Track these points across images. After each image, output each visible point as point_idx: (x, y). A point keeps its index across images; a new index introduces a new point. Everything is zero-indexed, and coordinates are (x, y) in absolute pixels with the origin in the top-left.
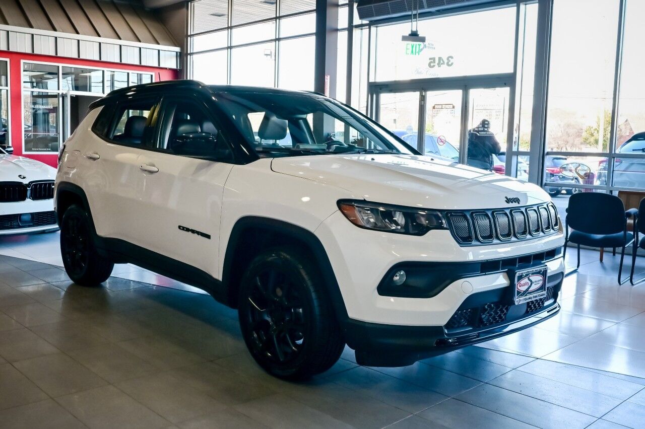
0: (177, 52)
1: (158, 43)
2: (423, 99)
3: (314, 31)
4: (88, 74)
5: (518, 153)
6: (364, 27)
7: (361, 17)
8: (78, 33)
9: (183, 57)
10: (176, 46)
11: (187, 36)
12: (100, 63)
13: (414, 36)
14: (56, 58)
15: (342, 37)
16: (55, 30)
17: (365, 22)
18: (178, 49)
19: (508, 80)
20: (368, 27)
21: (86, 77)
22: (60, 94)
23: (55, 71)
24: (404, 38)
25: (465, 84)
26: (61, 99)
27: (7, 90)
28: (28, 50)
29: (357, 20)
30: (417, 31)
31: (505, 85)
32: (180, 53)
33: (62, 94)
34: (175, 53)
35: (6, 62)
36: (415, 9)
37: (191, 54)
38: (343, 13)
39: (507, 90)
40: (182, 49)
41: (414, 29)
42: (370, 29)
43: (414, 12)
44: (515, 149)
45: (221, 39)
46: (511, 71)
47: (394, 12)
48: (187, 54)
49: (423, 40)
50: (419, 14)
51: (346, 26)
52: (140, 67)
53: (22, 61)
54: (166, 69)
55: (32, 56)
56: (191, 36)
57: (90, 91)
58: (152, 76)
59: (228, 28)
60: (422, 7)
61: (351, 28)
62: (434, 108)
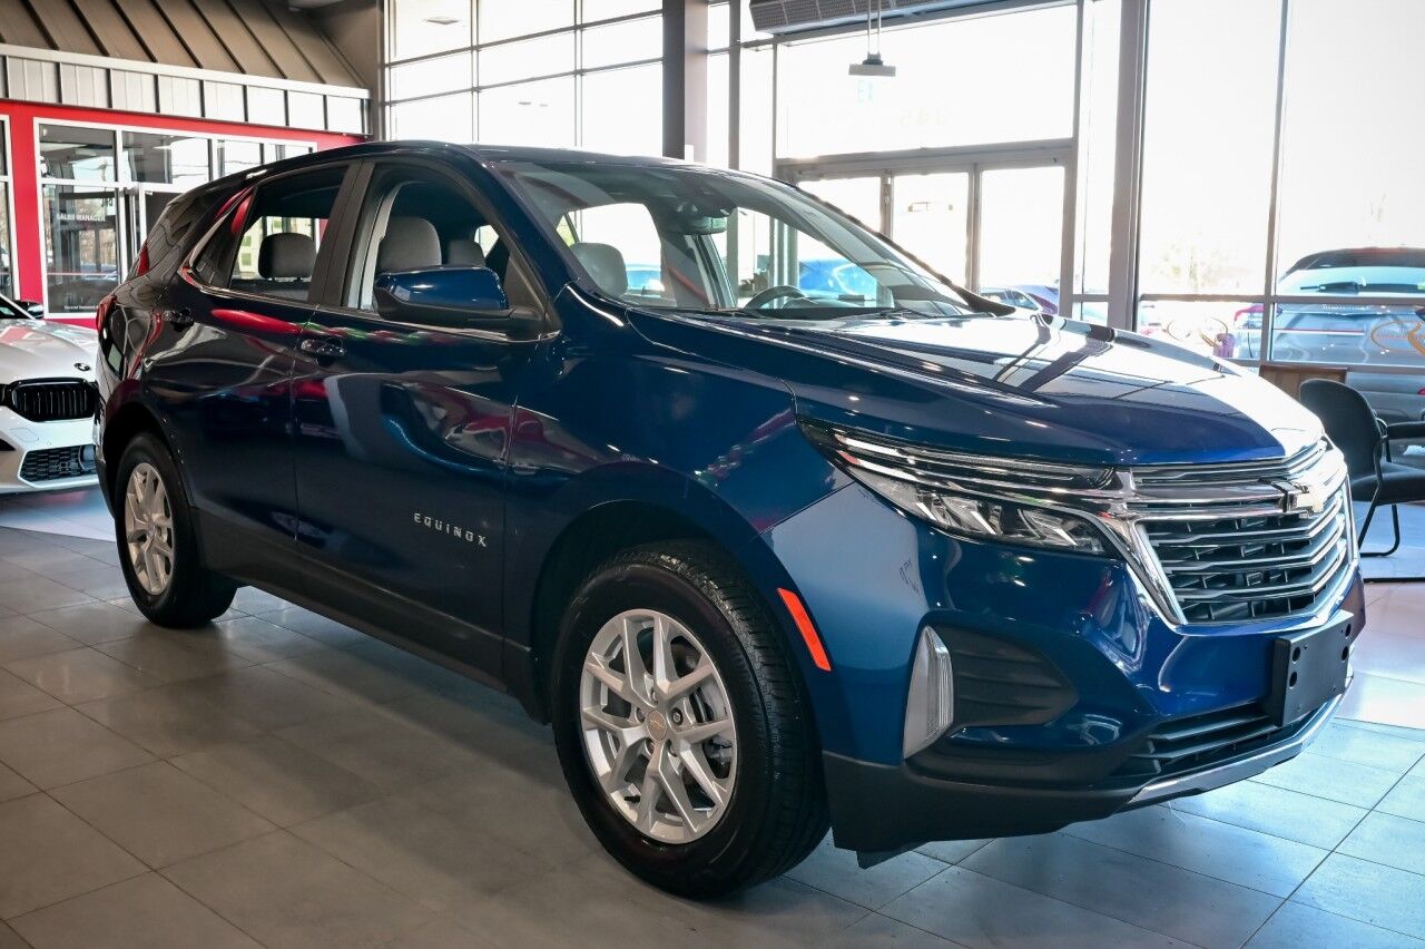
0: (362, 100)
1: (323, 82)
2: (886, 191)
3: (659, 53)
4: (165, 148)
5: (1084, 298)
6: (760, 48)
7: (759, 26)
8: (153, 60)
9: (374, 108)
10: (360, 87)
11: (383, 66)
12: (202, 123)
13: (873, 64)
14: (109, 114)
15: (717, 67)
16: (104, 53)
17: (765, 35)
18: (364, 94)
19: (1062, 153)
20: (771, 46)
22: (121, 189)
23: (110, 143)
24: (854, 70)
25: (974, 160)
26: (122, 200)
27: (6, 184)
28: (49, 97)
29: (748, 31)
30: (879, 55)
31: (1056, 161)
32: (369, 101)
33: (125, 189)
34: (359, 101)
35: (3, 122)
36: (875, 8)
37: (391, 103)
38: (718, 16)
39: (1058, 173)
40: (373, 92)
41: (874, 52)
42: (775, 48)
43: (873, 15)
44: (1077, 290)
45: (458, 71)
46: (1069, 134)
47: (826, 17)
48: (384, 104)
49: (890, 72)
50: (883, 19)
51: (726, 43)
52: (287, 131)
53: (37, 121)
54: (341, 134)
55: (59, 109)
56: (390, 65)
59: (472, 48)
60: (886, 6)
61: (735, 48)
62: (910, 209)
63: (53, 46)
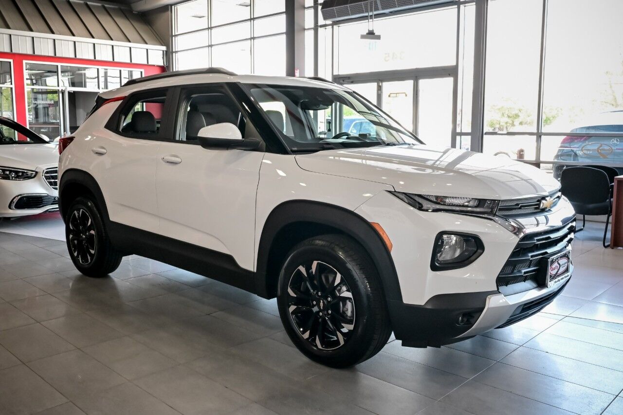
1: (146, 43)
2: (380, 88)
3: (284, 31)
4: (83, 72)
5: (461, 134)
6: (327, 27)
7: (325, 18)
8: (74, 35)
9: (168, 55)
10: (162, 45)
11: (172, 36)
12: (94, 62)
13: (371, 34)
14: (55, 58)
15: (309, 36)
16: (53, 32)
17: (329, 22)
18: (164, 48)
19: (451, 72)
20: (331, 27)
21: (81, 74)
22: (60, 90)
23: (56, 70)
24: (363, 37)
25: (416, 75)
26: (61, 95)
27: (12, 88)
28: (29, 52)
29: (321, 21)
30: (373, 30)
31: (449, 75)
32: (166, 51)
33: (62, 90)
34: (162, 52)
35: (10, 62)
36: (371, 11)
37: (176, 52)
38: (309, 14)
39: (450, 80)
40: (168, 47)
41: (371, 29)
42: (333, 28)
43: (371, 14)
44: (458, 130)
45: (202, 38)
46: (454, 64)
47: (353, 14)
48: (172, 52)
49: (378, 37)
50: (375, 15)
51: (312, 26)
52: (131, 65)
53: (24, 62)
54: (154, 66)
55: (33, 57)
56: (176, 36)
57: (85, 87)
58: (141, 72)
59: (208, 28)
60: (377, 9)
61: (316, 28)
62: (389, 96)
63: (31, 30)
